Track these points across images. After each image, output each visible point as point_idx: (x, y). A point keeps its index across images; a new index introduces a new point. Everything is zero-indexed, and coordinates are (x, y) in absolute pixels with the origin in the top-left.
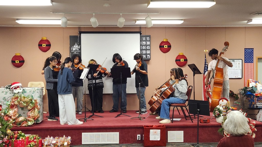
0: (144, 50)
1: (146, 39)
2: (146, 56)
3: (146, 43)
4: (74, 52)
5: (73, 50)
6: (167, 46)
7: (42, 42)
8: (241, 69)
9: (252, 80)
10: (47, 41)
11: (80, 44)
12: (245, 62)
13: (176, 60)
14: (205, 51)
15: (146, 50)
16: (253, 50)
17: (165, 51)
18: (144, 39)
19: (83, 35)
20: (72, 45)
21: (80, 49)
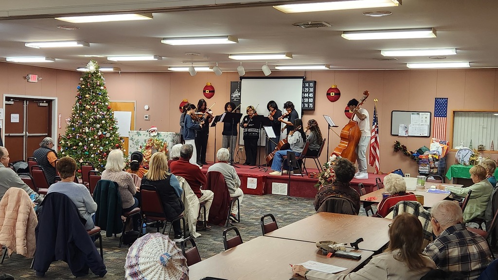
0: (306, 97)
1: (309, 85)
2: (309, 105)
3: (309, 90)
4: (234, 99)
5: (233, 97)
6: (334, 93)
7: (206, 87)
8: (429, 124)
9: (436, 139)
10: (212, 87)
11: (240, 91)
12: (435, 116)
13: (346, 111)
14: (375, 100)
15: (309, 98)
16: (447, 101)
17: (333, 100)
18: (307, 85)
19: (243, 81)
20: (232, 92)
21: (240, 96)
